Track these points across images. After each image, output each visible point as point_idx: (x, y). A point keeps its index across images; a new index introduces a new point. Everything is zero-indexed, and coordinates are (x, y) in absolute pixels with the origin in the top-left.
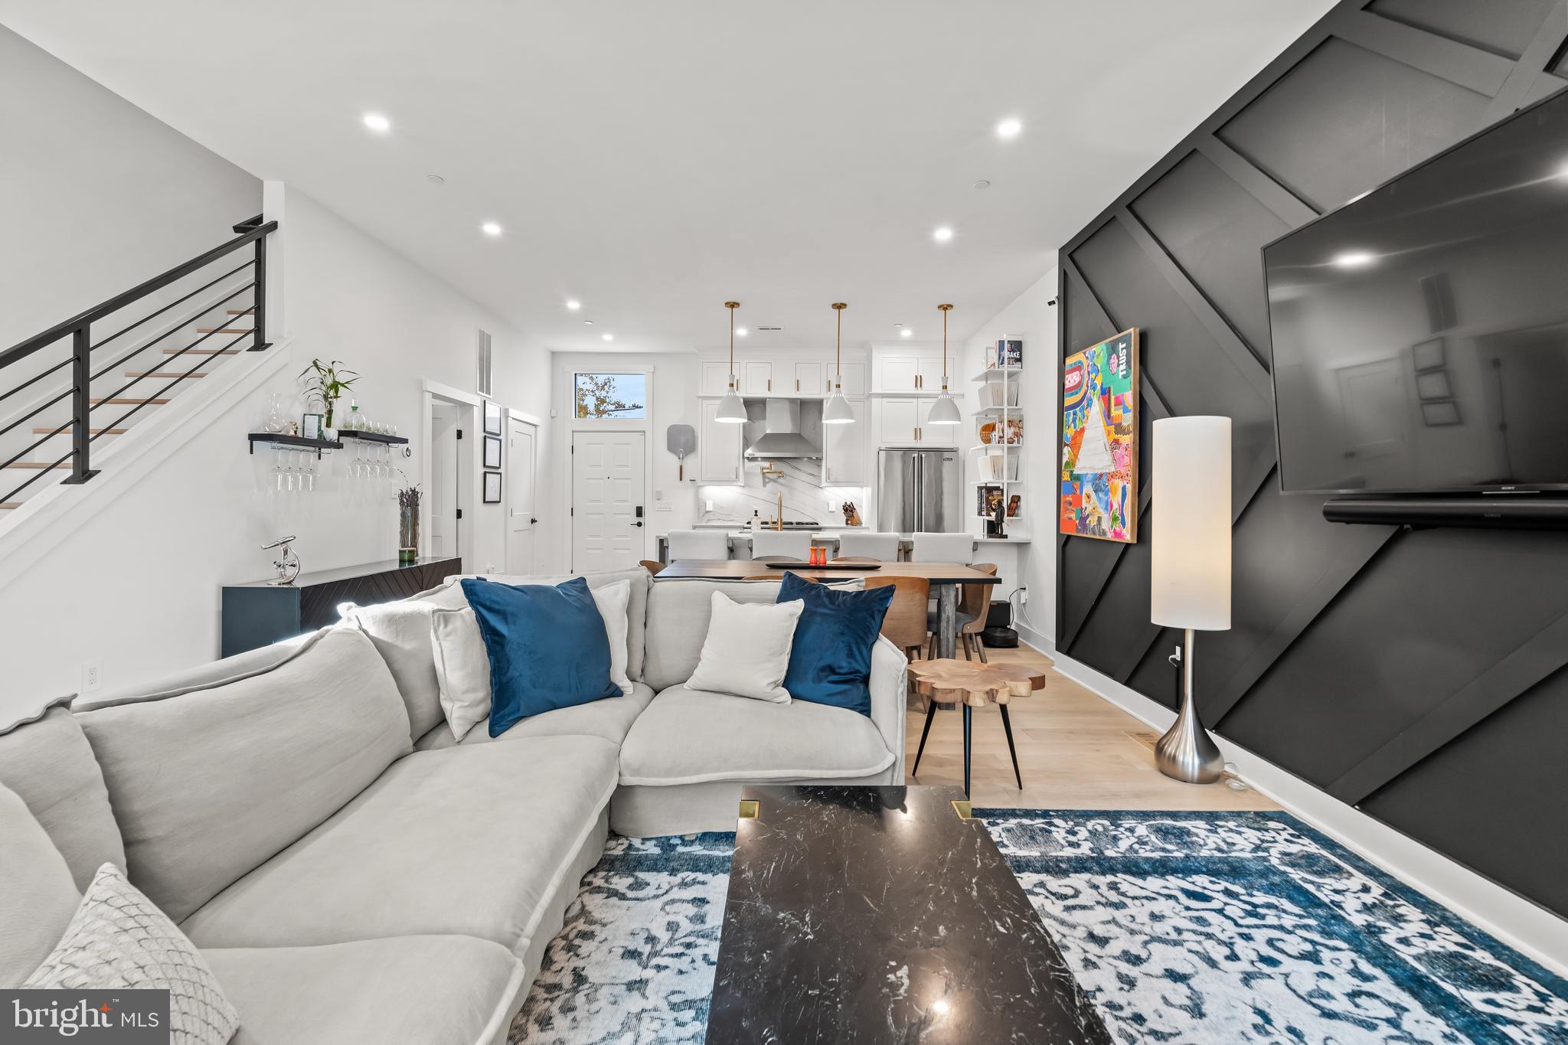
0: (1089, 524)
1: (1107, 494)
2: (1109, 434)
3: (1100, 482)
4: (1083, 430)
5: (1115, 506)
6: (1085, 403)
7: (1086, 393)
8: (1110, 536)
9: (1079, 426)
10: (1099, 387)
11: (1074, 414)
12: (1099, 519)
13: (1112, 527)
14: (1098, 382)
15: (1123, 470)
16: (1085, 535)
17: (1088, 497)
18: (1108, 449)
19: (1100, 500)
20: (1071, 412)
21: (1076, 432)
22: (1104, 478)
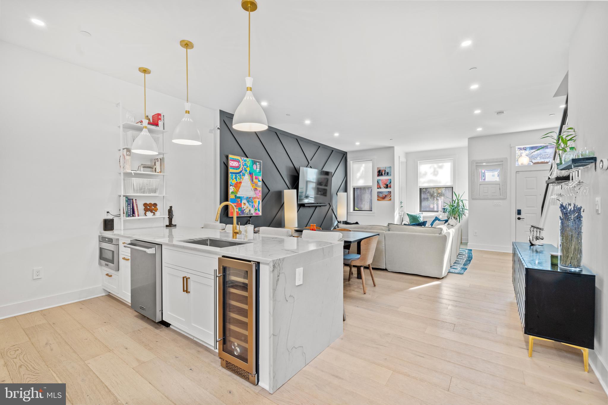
0: (245, 212)
1: (252, 203)
2: (253, 186)
3: (249, 200)
4: (241, 182)
5: (256, 206)
6: (241, 174)
7: (241, 171)
8: (254, 215)
9: (239, 181)
10: (248, 171)
11: (235, 176)
12: (250, 210)
13: (255, 212)
14: (248, 169)
15: (259, 197)
16: (244, 216)
17: (245, 204)
18: (253, 190)
19: (250, 205)
20: (234, 175)
21: (237, 182)
22: (251, 198)
